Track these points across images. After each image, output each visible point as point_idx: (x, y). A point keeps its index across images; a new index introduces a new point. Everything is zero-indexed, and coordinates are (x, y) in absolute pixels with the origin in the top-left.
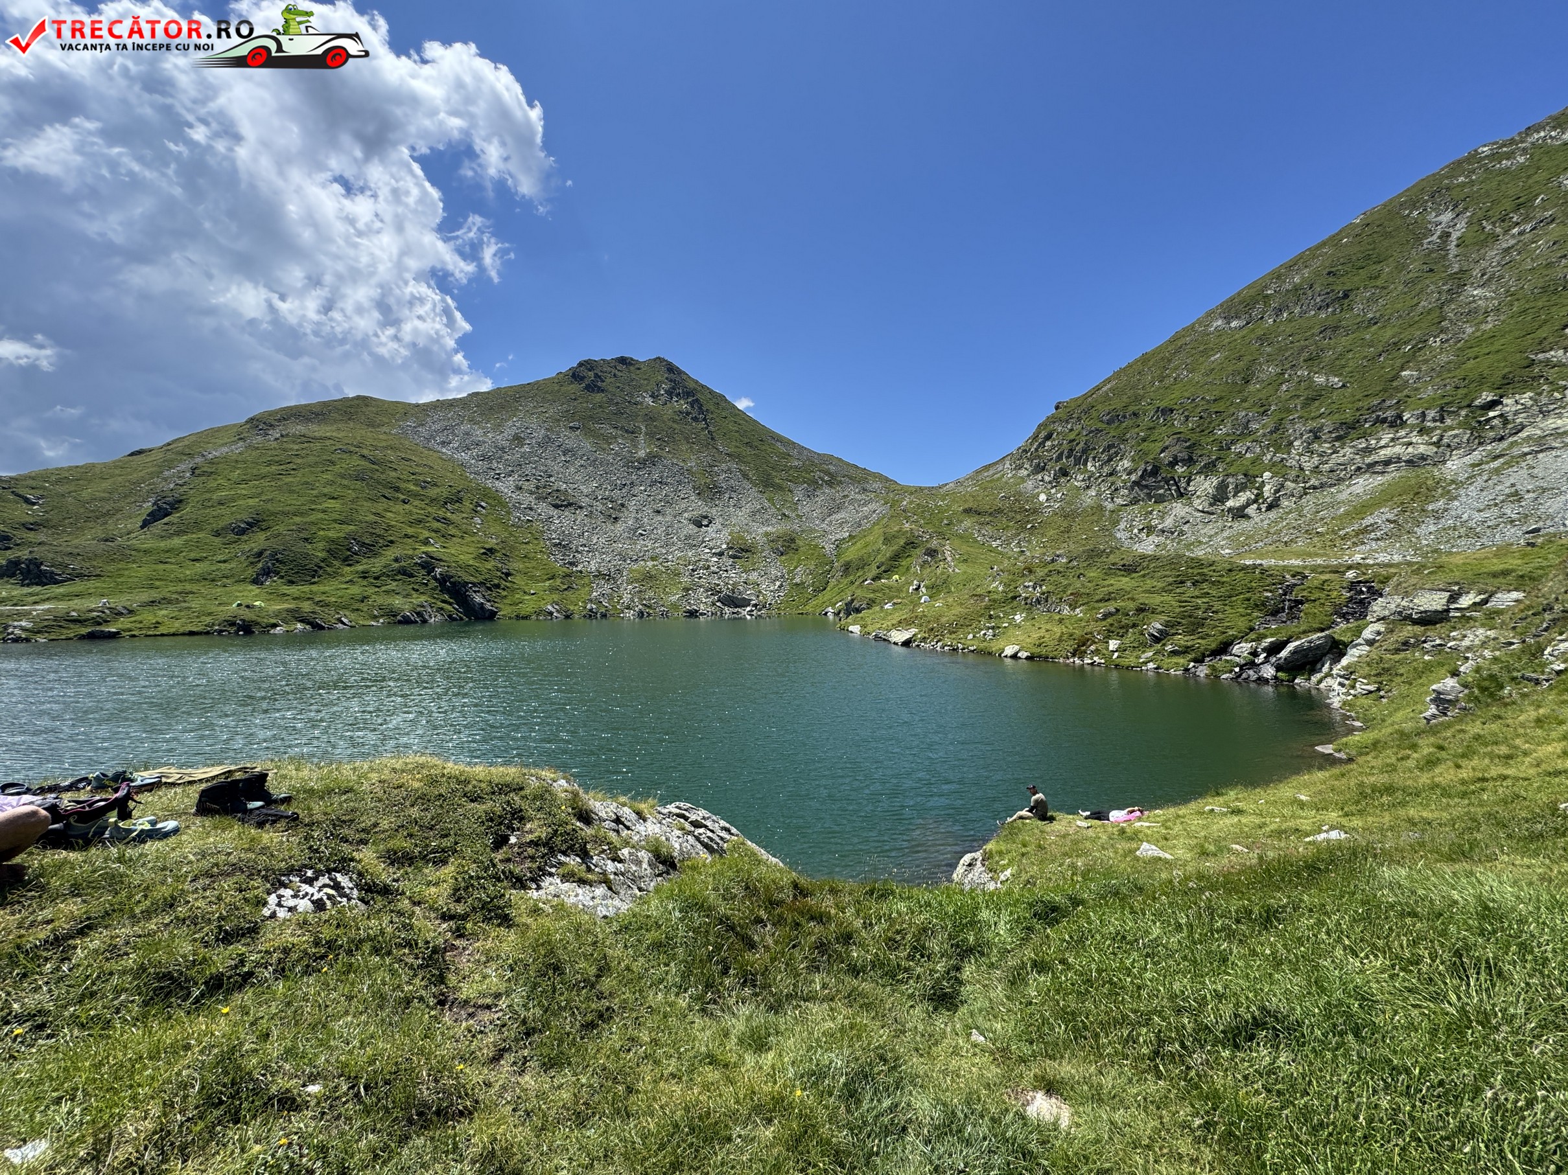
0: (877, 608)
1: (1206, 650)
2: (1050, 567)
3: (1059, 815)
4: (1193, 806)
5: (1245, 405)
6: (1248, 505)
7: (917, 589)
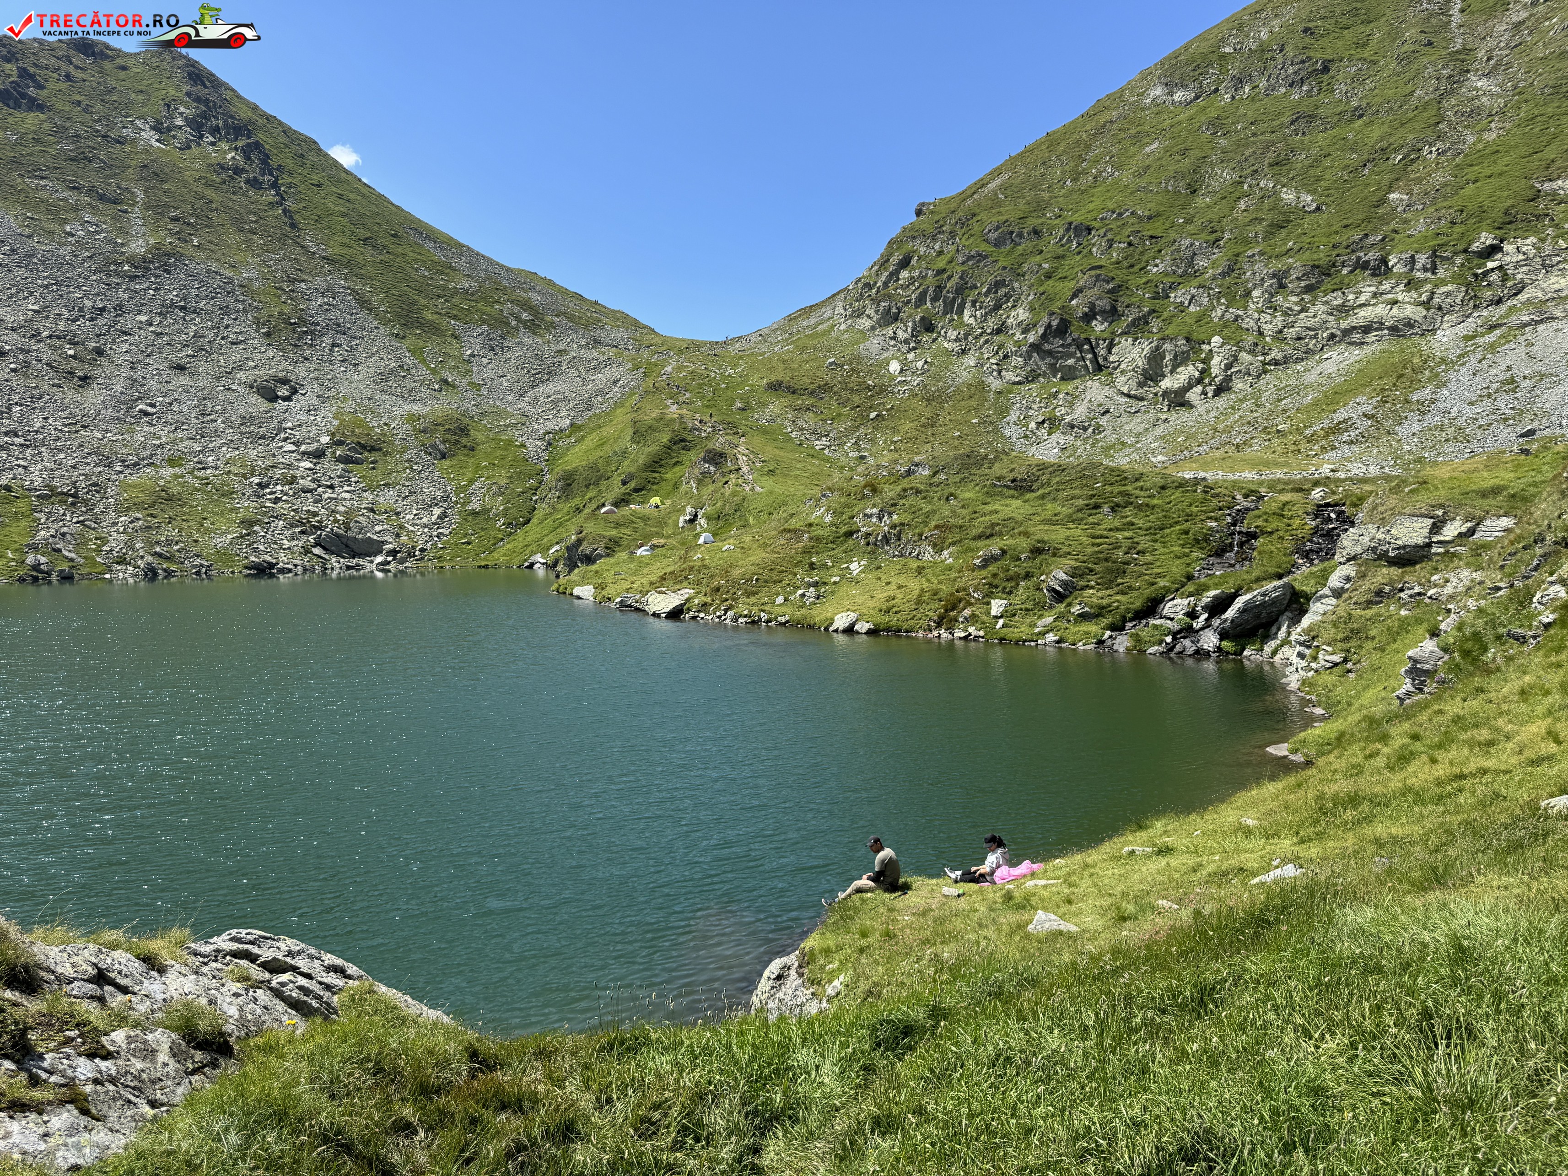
0: (623, 555)
1: (1128, 610)
2: (905, 483)
3: (917, 881)
4: (1107, 848)
5: (1190, 228)
6: (1189, 387)
7: (692, 521)
